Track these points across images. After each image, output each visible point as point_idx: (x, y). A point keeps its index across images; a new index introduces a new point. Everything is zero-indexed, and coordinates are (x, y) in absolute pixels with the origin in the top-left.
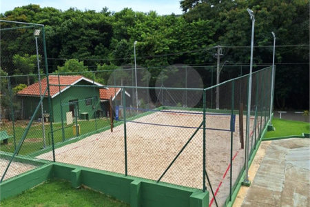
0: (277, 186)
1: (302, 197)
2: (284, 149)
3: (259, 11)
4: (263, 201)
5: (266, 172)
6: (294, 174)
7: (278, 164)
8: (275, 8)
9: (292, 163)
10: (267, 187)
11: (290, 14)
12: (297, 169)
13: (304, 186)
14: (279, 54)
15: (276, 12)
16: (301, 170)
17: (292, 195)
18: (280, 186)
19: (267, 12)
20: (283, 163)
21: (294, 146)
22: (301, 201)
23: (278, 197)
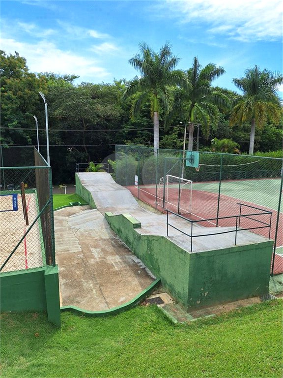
0: (76, 247)
1: (98, 249)
2: (64, 218)
3: (6, 94)
4: (73, 263)
5: (61, 240)
6: (82, 235)
7: (66, 231)
8: (19, 93)
9: (76, 227)
10: (69, 251)
11: (34, 100)
12: (82, 230)
13: (94, 242)
14: (28, 137)
15: (21, 97)
16: (85, 230)
17: (90, 251)
18: (78, 247)
19: (13, 96)
20: (70, 229)
21: (69, 214)
22: (98, 253)
23: (81, 256)
